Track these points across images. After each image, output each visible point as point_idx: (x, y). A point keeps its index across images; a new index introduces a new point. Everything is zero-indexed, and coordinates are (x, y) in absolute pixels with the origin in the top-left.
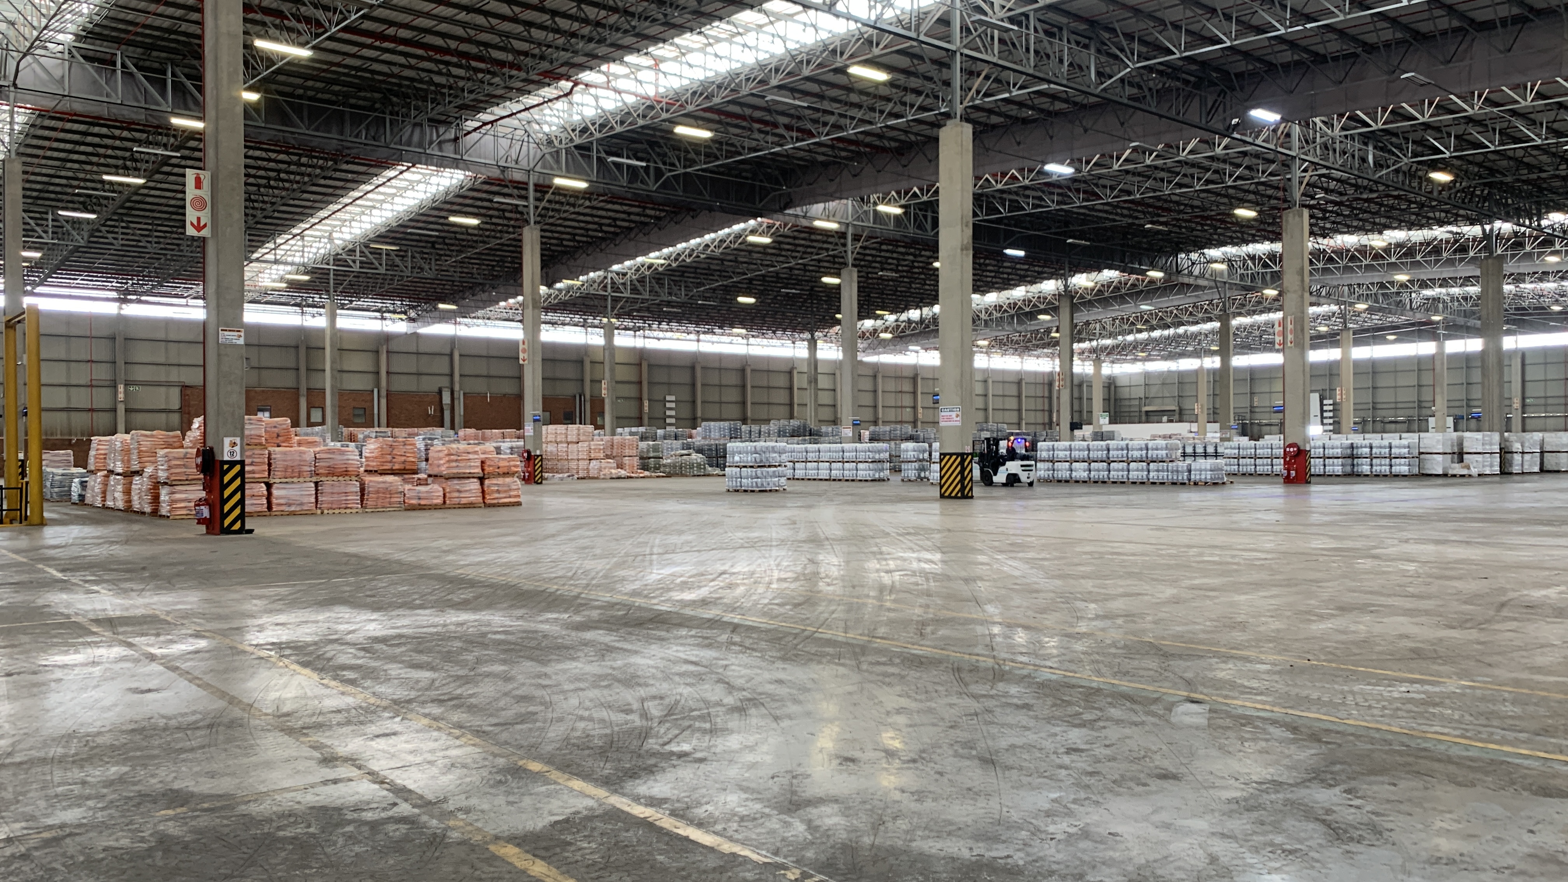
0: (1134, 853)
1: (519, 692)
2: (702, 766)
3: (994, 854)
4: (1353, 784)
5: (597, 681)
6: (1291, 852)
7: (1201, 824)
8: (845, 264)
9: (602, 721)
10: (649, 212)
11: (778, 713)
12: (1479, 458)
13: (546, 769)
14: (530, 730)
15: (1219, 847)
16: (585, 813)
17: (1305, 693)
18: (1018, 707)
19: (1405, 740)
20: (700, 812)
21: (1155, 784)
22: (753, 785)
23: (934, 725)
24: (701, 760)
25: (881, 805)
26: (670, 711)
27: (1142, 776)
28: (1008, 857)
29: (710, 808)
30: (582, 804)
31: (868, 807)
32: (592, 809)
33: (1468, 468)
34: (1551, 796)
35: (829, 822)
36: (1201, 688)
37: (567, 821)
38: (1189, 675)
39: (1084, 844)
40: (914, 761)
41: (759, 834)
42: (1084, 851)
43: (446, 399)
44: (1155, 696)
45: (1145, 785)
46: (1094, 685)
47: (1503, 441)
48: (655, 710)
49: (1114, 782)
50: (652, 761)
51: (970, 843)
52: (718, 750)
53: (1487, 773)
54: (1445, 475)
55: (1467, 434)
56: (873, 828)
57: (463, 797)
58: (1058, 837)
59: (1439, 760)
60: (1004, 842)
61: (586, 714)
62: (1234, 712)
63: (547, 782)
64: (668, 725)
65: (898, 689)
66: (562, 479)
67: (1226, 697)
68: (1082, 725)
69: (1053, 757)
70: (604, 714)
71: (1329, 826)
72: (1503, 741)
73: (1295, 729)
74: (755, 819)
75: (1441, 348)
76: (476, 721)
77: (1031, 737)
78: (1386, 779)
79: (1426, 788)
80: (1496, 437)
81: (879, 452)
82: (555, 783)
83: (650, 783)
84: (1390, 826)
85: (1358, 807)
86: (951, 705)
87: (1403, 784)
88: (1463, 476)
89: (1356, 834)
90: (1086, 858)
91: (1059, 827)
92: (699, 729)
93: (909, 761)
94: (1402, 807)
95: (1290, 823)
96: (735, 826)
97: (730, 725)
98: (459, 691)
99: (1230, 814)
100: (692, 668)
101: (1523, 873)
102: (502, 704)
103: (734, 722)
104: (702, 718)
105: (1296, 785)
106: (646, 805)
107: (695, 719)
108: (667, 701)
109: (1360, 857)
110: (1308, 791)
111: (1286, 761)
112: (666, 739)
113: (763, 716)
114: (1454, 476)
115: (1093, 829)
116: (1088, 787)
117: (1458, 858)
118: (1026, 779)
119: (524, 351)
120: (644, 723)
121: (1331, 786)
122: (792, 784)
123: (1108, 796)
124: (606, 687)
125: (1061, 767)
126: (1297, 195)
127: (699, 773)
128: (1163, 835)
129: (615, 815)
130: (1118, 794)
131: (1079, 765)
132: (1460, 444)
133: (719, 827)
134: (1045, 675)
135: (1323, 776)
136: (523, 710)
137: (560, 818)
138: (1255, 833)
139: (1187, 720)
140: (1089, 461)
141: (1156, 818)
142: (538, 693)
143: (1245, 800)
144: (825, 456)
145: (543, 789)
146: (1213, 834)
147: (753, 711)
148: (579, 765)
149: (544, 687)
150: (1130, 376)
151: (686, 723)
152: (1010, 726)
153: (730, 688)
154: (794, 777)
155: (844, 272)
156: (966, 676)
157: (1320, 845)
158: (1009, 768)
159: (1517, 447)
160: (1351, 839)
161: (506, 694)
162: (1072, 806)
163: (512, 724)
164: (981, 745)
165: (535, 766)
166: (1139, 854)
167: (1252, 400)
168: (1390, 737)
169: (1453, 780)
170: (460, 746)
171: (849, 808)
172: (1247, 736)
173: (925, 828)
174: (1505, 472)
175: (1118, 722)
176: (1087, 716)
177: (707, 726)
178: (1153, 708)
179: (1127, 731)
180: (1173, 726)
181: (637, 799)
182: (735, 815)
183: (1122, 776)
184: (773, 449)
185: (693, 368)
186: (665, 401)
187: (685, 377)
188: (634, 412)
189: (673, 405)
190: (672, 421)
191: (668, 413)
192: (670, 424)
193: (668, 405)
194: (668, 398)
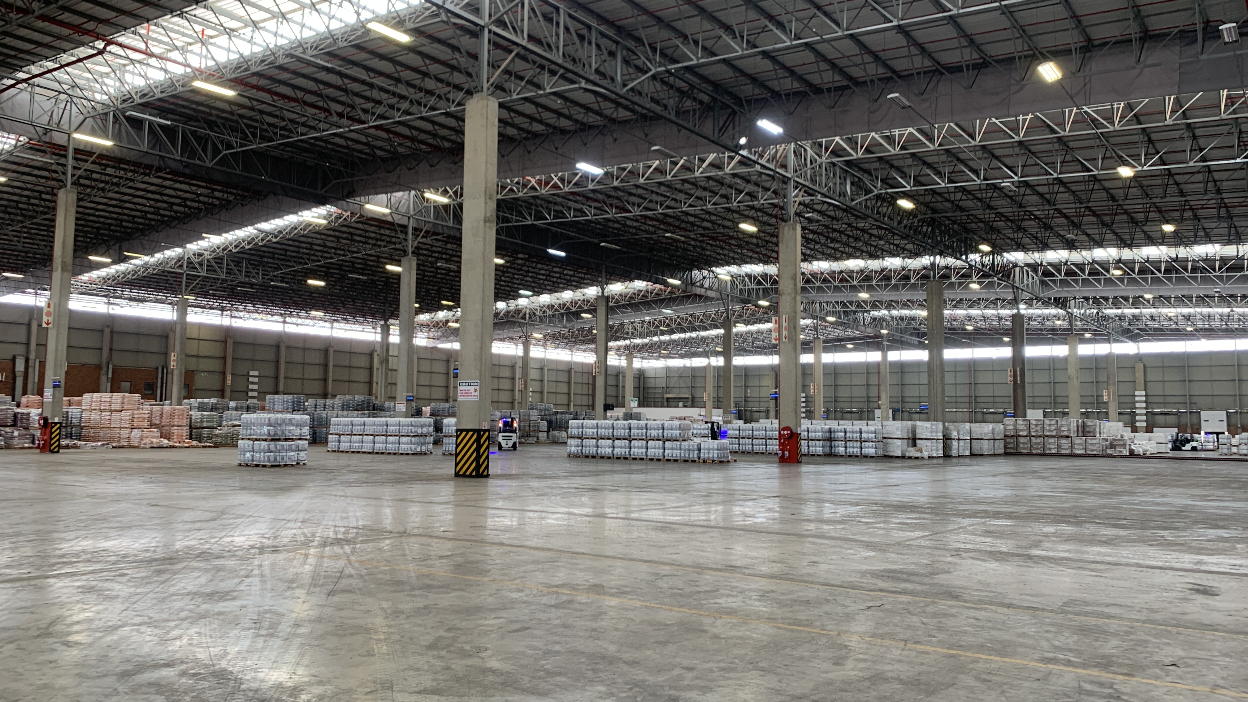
10: (217, 194)
12: (928, 443)
33: (921, 451)
43: (20, 366)
47: (945, 429)
54: (903, 457)
55: (919, 423)
66: (94, 448)
75: (885, 357)
80: (940, 425)
81: (422, 426)
88: (917, 458)
114: (910, 458)
119: (48, 314)
126: (792, 210)
132: (914, 432)
144: (369, 430)
150: (656, 369)
155: (404, 260)
159: (954, 434)
167: (746, 392)
174: (947, 456)
185: (278, 347)
186: (248, 375)
187: (270, 355)
188: (217, 386)
189: (256, 380)
190: (255, 394)
191: (251, 387)
192: (252, 397)
193: (251, 379)
194: (251, 373)
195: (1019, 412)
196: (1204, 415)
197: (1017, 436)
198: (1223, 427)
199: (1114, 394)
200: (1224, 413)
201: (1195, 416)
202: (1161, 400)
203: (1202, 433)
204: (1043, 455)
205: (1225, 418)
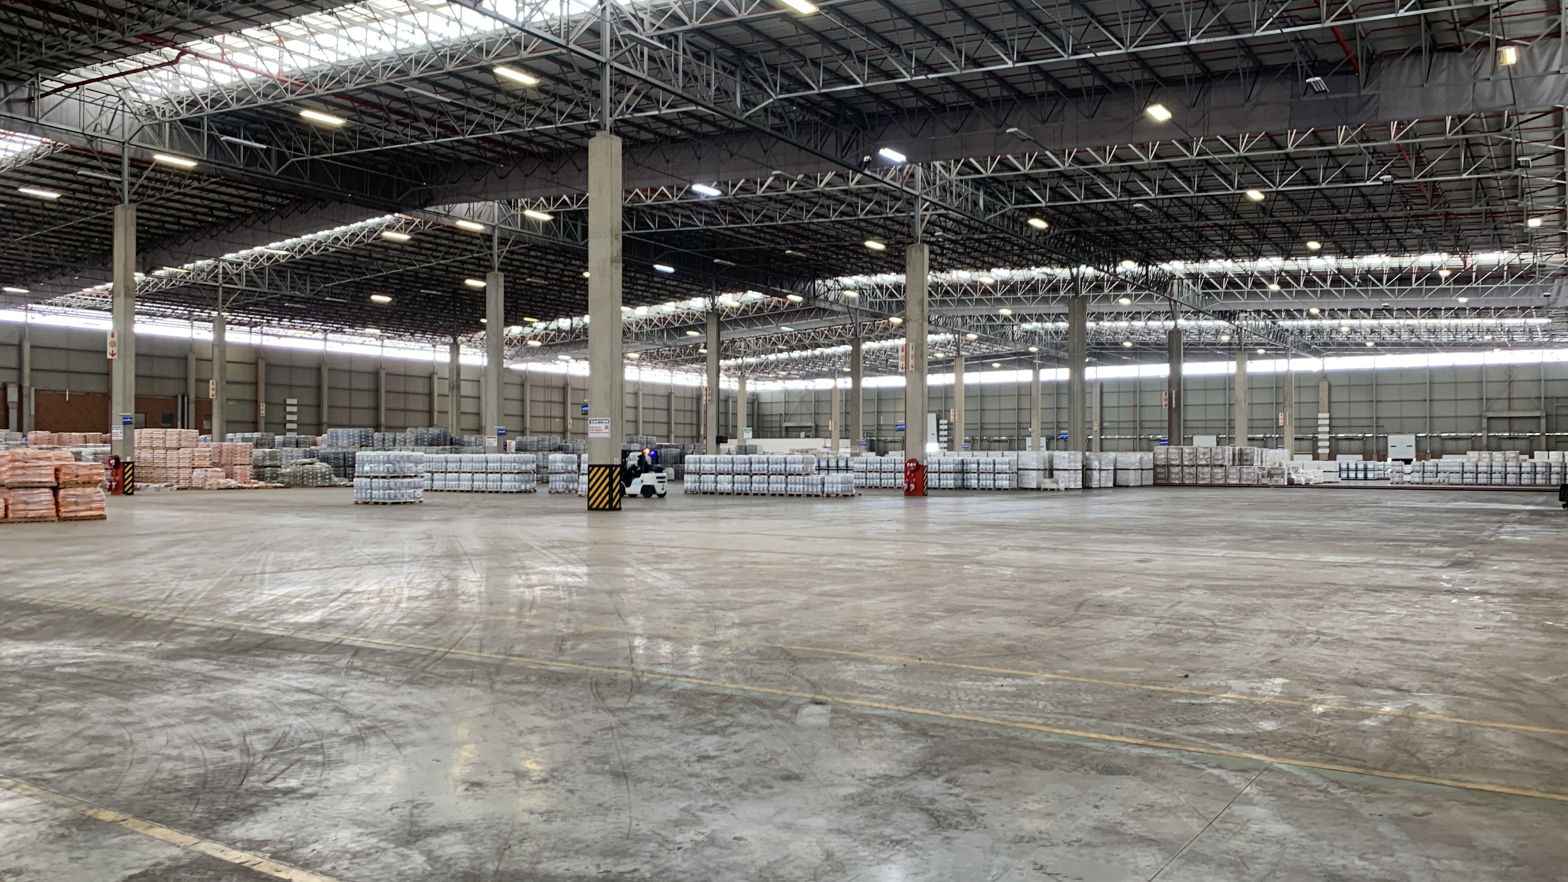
0: (756, 855)
1: (92, 732)
2: (311, 802)
3: (621, 869)
4: (954, 774)
5: (190, 716)
6: (898, 842)
7: (819, 822)
8: (491, 268)
9: (195, 759)
10: (270, 199)
11: (401, 740)
12: (1066, 474)
13: (121, 817)
14: (104, 774)
15: (835, 843)
16: (168, 863)
17: (915, 690)
18: (653, 718)
19: (998, 730)
20: (306, 852)
21: (779, 786)
22: (368, 819)
23: (568, 742)
24: (311, 796)
25: (508, 828)
26: (277, 745)
27: (768, 778)
28: (635, 870)
29: (317, 846)
30: (164, 854)
31: (494, 831)
32: (177, 859)
33: (1057, 483)
34: (1112, 774)
35: (450, 851)
36: (825, 690)
37: (144, 874)
38: (815, 678)
39: (710, 851)
40: (545, 781)
41: (372, 871)
42: (709, 858)
43: (13, 396)
44: (784, 699)
45: (770, 787)
46: (728, 692)
47: (1085, 459)
48: (258, 744)
49: (741, 786)
50: (253, 800)
51: (598, 860)
52: (330, 784)
53: (1063, 756)
54: (1038, 489)
55: (1056, 453)
56: (498, 853)
57: (13, 856)
58: (686, 846)
59: (1024, 747)
60: (632, 856)
61: (175, 752)
62: (853, 711)
63: (122, 832)
64: (273, 760)
65: (532, 707)
66: (157, 489)
67: (847, 697)
68: (714, 733)
69: (685, 766)
70: (197, 752)
71: (932, 815)
72: (1077, 727)
73: (905, 725)
74: (369, 855)
75: (1036, 375)
76: (34, 768)
77: (665, 747)
78: (980, 767)
79: (1014, 774)
80: (1079, 455)
81: (526, 463)
82: (133, 832)
83: (249, 825)
84: (982, 811)
85: (957, 795)
86: (586, 721)
87: (995, 771)
88: (1053, 490)
89: (954, 820)
90: (712, 865)
91: (687, 837)
92: (309, 763)
93: (539, 782)
94: (994, 793)
95: (898, 815)
96: (346, 863)
97: (346, 756)
98: (14, 735)
99: (845, 810)
100: (305, 697)
101: (1088, 844)
102: (69, 746)
103: (351, 752)
104: (313, 750)
105: (905, 778)
106: (243, 849)
107: (305, 751)
108: (273, 734)
109: (956, 842)
110: (914, 783)
111: (898, 756)
112: (270, 776)
113: (384, 745)
114: (1046, 490)
115: (719, 835)
116: (716, 793)
117: (1037, 835)
118: (656, 791)
119: (113, 344)
120: (246, 759)
121: (935, 777)
122: (412, 815)
123: (735, 800)
124: (200, 721)
125: (691, 775)
126: (919, 231)
127: (308, 810)
128: (785, 836)
129: (206, 863)
130: (744, 799)
131: (709, 772)
132: (1051, 462)
133: (327, 867)
134: (682, 684)
135: (927, 768)
136: (96, 753)
137: (137, 871)
138: (867, 826)
139: (811, 721)
140: (733, 473)
141: (778, 819)
142: (116, 732)
143: (860, 795)
144: (467, 467)
145: (117, 840)
146: (830, 830)
147: (372, 740)
148: (164, 810)
149: (124, 725)
150: (772, 393)
151: (295, 757)
152: (644, 738)
153: (348, 716)
154: (415, 807)
155: (489, 276)
156: (604, 691)
157: (924, 834)
158: (640, 780)
159: (1096, 464)
160: (950, 826)
161: (75, 735)
162: (701, 814)
163: (81, 769)
164: (615, 759)
165: (108, 815)
166: (760, 856)
167: (878, 419)
168: (985, 728)
169: (1036, 765)
170: (11, 798)
171: (472, 835)
172: (864, 733)
173: (553, 849)
174: (1086, 487)
175: (748, 727)
176: (720, 723)
177: (320, 758)
178: (781, 711)
179: (756, 736)
180: (799, 729)
181: (232, 843)
182: (347, 852)
183: (749, 780)
184: (409, 459)
185: (319, 369)
186: (285, 405)
187: (309, 379)
188: (248, 416)
189: (295, 409)
190: (294, 426)
191: (289, 417)
192: (291, 430)
193: (289, 409)
194: (289, 401)
195: (1174, 439)
196: (1392, 439)
197: (1168, 466)
198: (1411, 454)
199: (1290, 417)
200: (1413, 437)
201: (1382, 441)
202: (1346, 423)
203: (1389, 460)
204: (1196, 486)
205: (1413, 443)
